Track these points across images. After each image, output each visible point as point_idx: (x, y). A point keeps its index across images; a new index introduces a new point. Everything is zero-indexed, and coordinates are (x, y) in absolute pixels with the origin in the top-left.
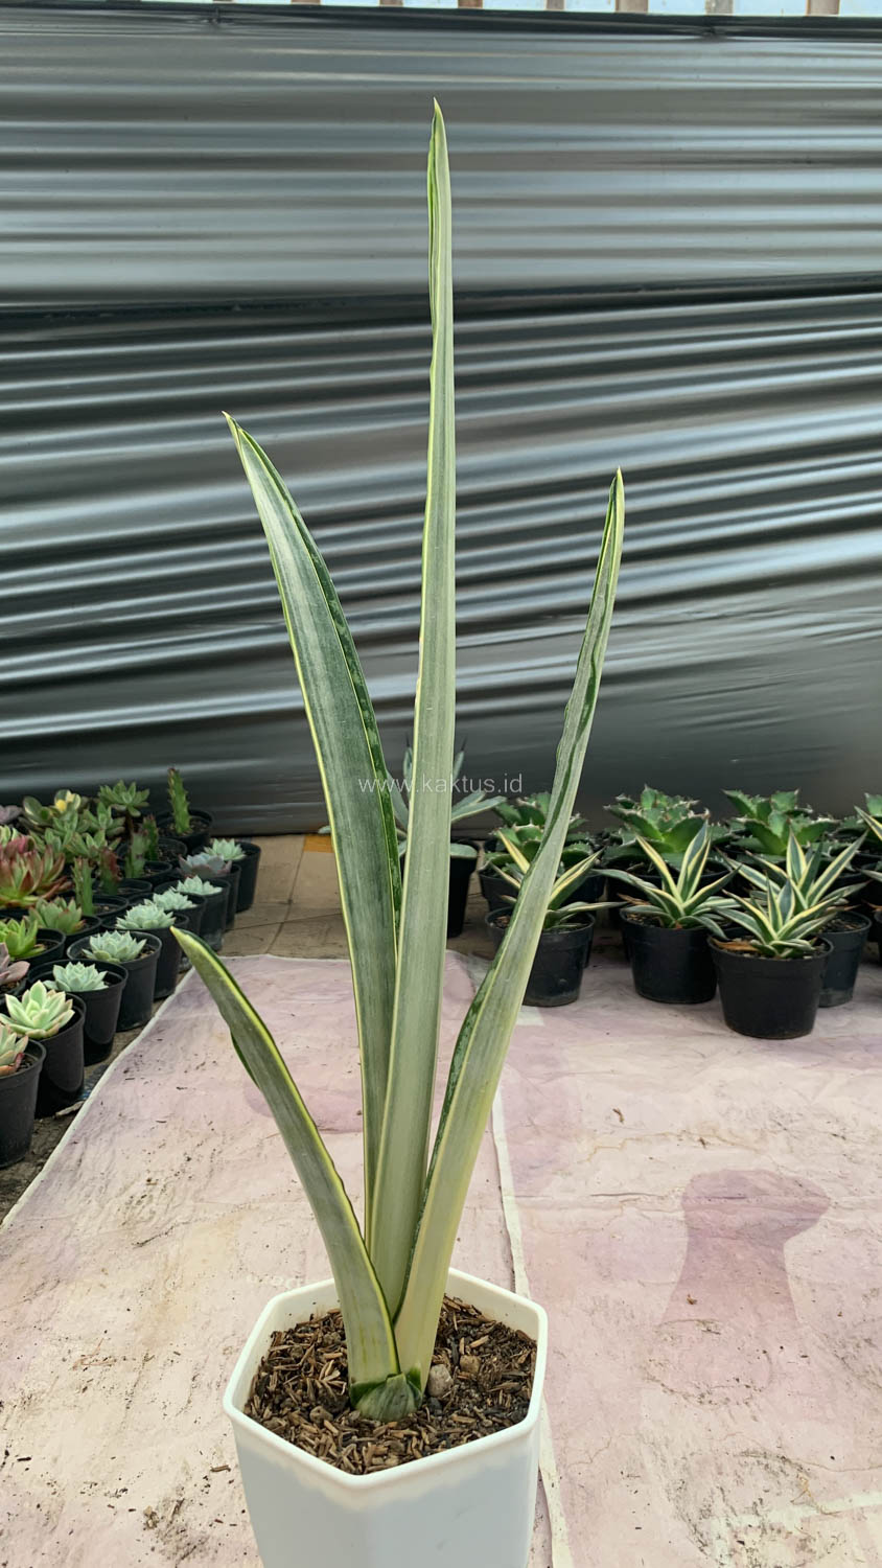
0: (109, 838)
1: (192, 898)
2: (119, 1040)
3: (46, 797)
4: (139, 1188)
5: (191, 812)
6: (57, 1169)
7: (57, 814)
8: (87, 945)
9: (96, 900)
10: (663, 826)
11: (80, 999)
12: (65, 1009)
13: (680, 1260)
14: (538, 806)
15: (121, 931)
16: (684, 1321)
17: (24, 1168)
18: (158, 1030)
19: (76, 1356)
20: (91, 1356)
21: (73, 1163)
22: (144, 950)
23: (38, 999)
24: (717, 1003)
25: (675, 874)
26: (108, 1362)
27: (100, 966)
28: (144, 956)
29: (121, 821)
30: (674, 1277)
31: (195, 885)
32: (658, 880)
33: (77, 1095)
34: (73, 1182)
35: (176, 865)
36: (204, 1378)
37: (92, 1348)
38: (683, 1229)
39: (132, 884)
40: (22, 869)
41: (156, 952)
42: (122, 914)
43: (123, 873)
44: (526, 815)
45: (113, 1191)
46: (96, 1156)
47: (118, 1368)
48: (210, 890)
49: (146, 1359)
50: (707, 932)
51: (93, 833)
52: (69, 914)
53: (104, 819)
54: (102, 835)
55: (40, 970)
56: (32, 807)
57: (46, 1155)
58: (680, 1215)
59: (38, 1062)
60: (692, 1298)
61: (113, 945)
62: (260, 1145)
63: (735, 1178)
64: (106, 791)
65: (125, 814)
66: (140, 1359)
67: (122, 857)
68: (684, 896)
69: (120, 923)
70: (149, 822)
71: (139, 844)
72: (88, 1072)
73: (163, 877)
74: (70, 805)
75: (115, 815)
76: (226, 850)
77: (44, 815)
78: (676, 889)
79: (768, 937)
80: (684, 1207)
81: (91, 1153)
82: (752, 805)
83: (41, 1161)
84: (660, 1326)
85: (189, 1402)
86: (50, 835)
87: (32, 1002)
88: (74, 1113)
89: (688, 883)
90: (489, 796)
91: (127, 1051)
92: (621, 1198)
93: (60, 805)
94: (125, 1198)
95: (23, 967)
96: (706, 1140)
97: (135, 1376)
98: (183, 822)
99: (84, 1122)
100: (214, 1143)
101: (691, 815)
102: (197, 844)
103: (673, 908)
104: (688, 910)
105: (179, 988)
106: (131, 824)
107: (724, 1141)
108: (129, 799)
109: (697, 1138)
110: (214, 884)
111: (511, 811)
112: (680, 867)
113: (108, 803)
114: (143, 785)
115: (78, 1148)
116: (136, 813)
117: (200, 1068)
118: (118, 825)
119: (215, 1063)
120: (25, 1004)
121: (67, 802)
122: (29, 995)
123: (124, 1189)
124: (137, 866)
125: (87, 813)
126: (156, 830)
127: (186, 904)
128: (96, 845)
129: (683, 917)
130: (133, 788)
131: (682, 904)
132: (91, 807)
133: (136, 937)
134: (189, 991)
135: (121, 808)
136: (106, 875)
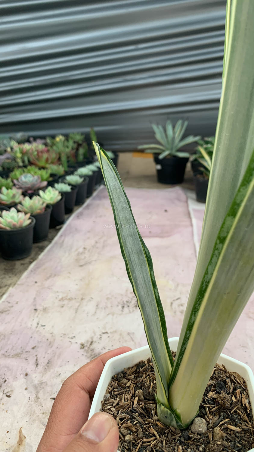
0: (72, 149)
2: (75, 208)
3: (53, 137)
4: (81, 250)
6: (56, 243)
7: (57, 142)
8: (65, 179)
9: (68, 166)
11: (63, 194)
12: (58, 196)
14: (211, 140)
15: (77, 175)
17: (46, 243)
18: (88, 206)
19: (60, 297)
20: (65, 297)
21: (61, 241)
22: (83, 181)
23: (49, 192)
26: (70, 299)
27: (69, 185)
28: (84, 183)
29: (76, 144)
33: (62, 223)
36: (100, 306)
37: (65, 295)
39: (80, 163)
40: (45, 156)
41: (87, 182)
42: (76, 170)
43: (77, 159)
44: (207, 143)
45: (73, 250)
46: (68, 240)
47: (73, 301)
49: (82, 299)
51: (68, 147)
52: (60, 169)
53: (71, 144)
54: (70, 148)
55: (51, 184)
56: (50, 140)
57: (52, 239)
59: (49, 211)
61: (74, 179)
64: (72, 136)
65: (77, 142)
66: (80, 299)
67: (76, 155)
69: (76, 173)
70: (85, 144)
71: (81, 151)
72: (66, 217)
73: (89, 161)
74: (61, 140)
75: (74, 142)
77: (53, 142)
81: (66, 239)
83: (51, 240)
85: (95, 312)
86: (55, 148)
88: (60, 228)
91: (78, 211)
93: (58, 139)
94: (77, 252)
95: (45, 183)
97: (78, 304)
99: (66, 230)
100: (105, 238)
105: (95, 194)
106: (79, 146)
108: (78, 138)
111: (202, 141)
113: (72, 139)
114: (82, 134)
115: (62, 238)
116: (80, 142)
117: (101, 216)
118: (75, 146)
119: (105, 216)
120: (46, 194)
121: (59, 139)
122: (47, 191)
123: (77, 250)
124: (81, 158)
125: (66, 142)
126: (87, 147)
127: (96, 169)
128: (69, 150)
130: (80, 134)
132: (67, 140)
133: (81, 177)
134: (98, 196)
135: (76, 140)
136: (72, 159)
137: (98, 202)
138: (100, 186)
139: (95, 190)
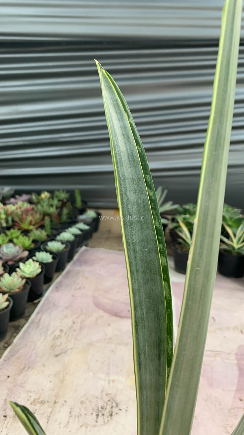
0: (57, 208)
1: (81, 230)
2: (55, 275)
3: (39, 193)
4: (57, 333)
5: (82, 201)
6: (32, 322)
7: (42, 199)
8: (47, 245)
9: (52, 228)
10: (231, 219)
11: (44, 265)
12: (38, 268)
13: (236, 381)
14: (189, 208)
15: (58, 241)
16: (239, 408)
17: (22, 321)
18: (68, 273)
19: (32, 399)
20: (37, 399)
21: (37, 320)
22: (65, 248)
23: (30, 264)
25: (235, 235)
26: (43, 403)
27: (51, 253)
28: (65, 250)
29: (61, 202)
30: (234, 388)
31: (82, 226)
32: (229, 238)
33: (40, 296)
34: (37, 328)
35: (76, 217)
36: (74, 413)
37: (37, 396)
38: (236, 368)
39: (63, 224)
40: (29, 218)
41: (68, 249)
42: (58, 234)
43: (60, 219)
44: (186, 212)
45: (49, 332)
46: (45, 318)
47: (46, 405)
48: (86, 227)
49: (55, 403)
51: (52, 206)
52: (42, 235)
53: (55, 202)
54: (54, 207)
55: (32, 254)
56: (35, 196)
57: (29, 316)
58: (235, 362)
59: (28, 287)
60: (242, 398)
61: (55, 246)
62: (97, 320)
64: (57, 193)
65: (62, 200)
66: (53, 402)
67: (60, 214)
68: (237, 243)
69: (58, 238)
70: (69, 204)
71: (65, 211)
72: (45, 287)
73: (72, 222)
74: (46, 197)
75: (59, 200)
76: (91, 214)
77: (38, 199)
78: (235, 240)
80: (237, 359)
83: (27, 318)
84: (230, 409)
85: (68, 422)
86: (39, 207)
87: (28, 266)
88: (39, 302)
89: (239, 239)
90: (174, 204)
91: (58, 279)
92: (215, 353)
93: (43, 196)
94: (53, 336)
95: (26, 253)
97: (50, 409)
98: (79, 204)
99: (43, 305)
100: (82, 317)
101: (241, 216)
102: (82, 211)
103: (234, 248)
104: (239, 249)
105: (76, 257)
106: (63, 204)
108: (63, 196)
109: (239, 330)
110: (88, 225)
111: (180, 209)
112: (236, 232)
113: (57, 197)
114: (68, 191)
115: (40, 315)
116: (65, 200)
117: (80, 289)
118: (60, 204)
119: (84, 287)
120: (26, 266)
121: (45, 195)
122: (27, 263)
123: (53, 332)
124: (64, 218)
125: (51, 199)
126: (71, 207)
127: (79, 232)
128: (53, 210)
129: (236, 250)
130: (65, 192)
131: (236, 246)
132: (52, 197)
133: (63, 243)
134: (78, 260)
135: (61, 198)
136: (55, 221)
137: (78, 268)
138: (81, 247)
139: (77, 252)
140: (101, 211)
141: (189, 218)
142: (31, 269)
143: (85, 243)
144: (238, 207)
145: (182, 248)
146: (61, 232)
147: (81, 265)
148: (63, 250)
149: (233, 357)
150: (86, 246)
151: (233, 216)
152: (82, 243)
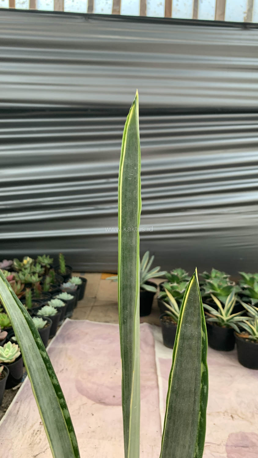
0: (39, 276)
1: (64, 301)
3: (21, 258)
4: (37, 427)
5: (66, 266)
6: (10, 415)
7: (24, 265)
9: (33, 301)
10: (219, 286)
12: (17, 352)
14: (178, 274)
15: (39, 316)
18: (49, 352)
21: (15, 412)
22: (47, 324)
23: (9, 348)
24: (235, 351)
25: (223, 306)
28: (47, 326)
29: (43, 269)
31: (65, 296)
32: (216, 308)
34: (15, 421)
35: (59, 286)
39: (45, 294)
41: (50, 325)
42: (40, 308)
43: (43, 288)
44: (174, 279)
45: (28, 427)
46: (24, 409)
48: (70, 297)
50: (233, 330)
51: (34, 274)
53: (38, 269)
54: (37, 275)
55: (11, 334)
56: (17, 262)
57: (7, 407)
58: (225, 455)
59: (6, 375)
61: (36, 322)
62: (80, 409)
63: (244, 436)
64: (40, 258)
65: (45, 267)
67: (42, 283)
68: (226, 315)
69: (40, 312)
70: (52, 271)
71: (48, 279)
73: (56, 291)
74: (28, 262)
75: (42, 267)
76: (76, 280)
77: (20, 265)
78: (224, 312)
79: (254, 334)
81: (22, 407)
82: (248, 277)
83: (5, 410)
86: (20, 274)
87: (7, 349)
88: (19, 388)
89: (228, 310)
90: (161, 270)
93: (25, 261)
94: (32, 431)
95: (5, 334)
96: (233, 416)
98: (63, 269)
99: (22, 393)
101: (229, 284)
102: (66, 278)
103: (223, 320)
104: (228, 321)
105: (58, 333)
106: (46, 271)
107: (240, 417)
108: (47, 261)
109: (230, 415)
110: (72, 294)
111: (169, 275)
112: (225, 302)
113: (40, 263)
114: (52, 256)
115: (19, 404)
116: (48, 266)
117: (62, 371)
118: (43, 271)
119: (67, 369)
120: (5, 349)
121: (27, 261)
123: (32, 426)
124: (47, 287)
125: (33, 266)
126: (54, 274)
127: (62, 304)
128: (35, 279)
129: (226, 322)
130: (48, 257)
131: (225, 318)
132: (34, 264)
133: (44, 320)
134: (61, 335)
135: (44, 264)
136: (37, 291)
137: (60, 346)
138: (65, 319)
139: (60, 326)
140: (87, 276)
141: (177, 287)
142: (10, 354)
143: (68, 315)
144: (227, 273)
145: (171, 321)
146: (43, 306)
147: (64, 342)
148: (44, 327)
149: (223, 449)
150: (70, 317)
151: (221, 284)
152: (66, 314)
